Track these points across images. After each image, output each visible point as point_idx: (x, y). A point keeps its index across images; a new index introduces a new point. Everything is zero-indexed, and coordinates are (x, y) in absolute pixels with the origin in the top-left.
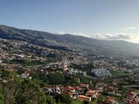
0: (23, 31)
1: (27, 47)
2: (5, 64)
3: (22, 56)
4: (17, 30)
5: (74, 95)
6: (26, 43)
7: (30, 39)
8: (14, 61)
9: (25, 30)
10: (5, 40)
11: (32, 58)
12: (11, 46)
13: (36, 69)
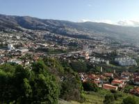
0: (45, 21)
1: (49, 36)
2: (31, 53)
3: (46, 45)
4: (40, 20)
5: (99, 83)
6: (48, 32)
7: (51, 29)
8: (38, 49)
9: (46, 20)
10: (30, 31)
11: (54, 46)
12: (36, 36)
13: (59, 57)
